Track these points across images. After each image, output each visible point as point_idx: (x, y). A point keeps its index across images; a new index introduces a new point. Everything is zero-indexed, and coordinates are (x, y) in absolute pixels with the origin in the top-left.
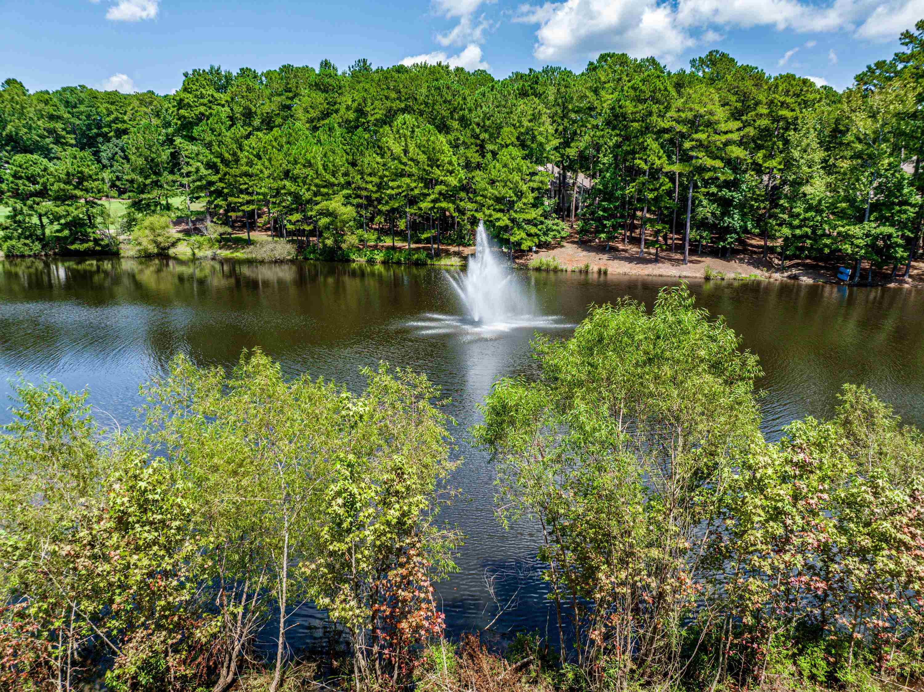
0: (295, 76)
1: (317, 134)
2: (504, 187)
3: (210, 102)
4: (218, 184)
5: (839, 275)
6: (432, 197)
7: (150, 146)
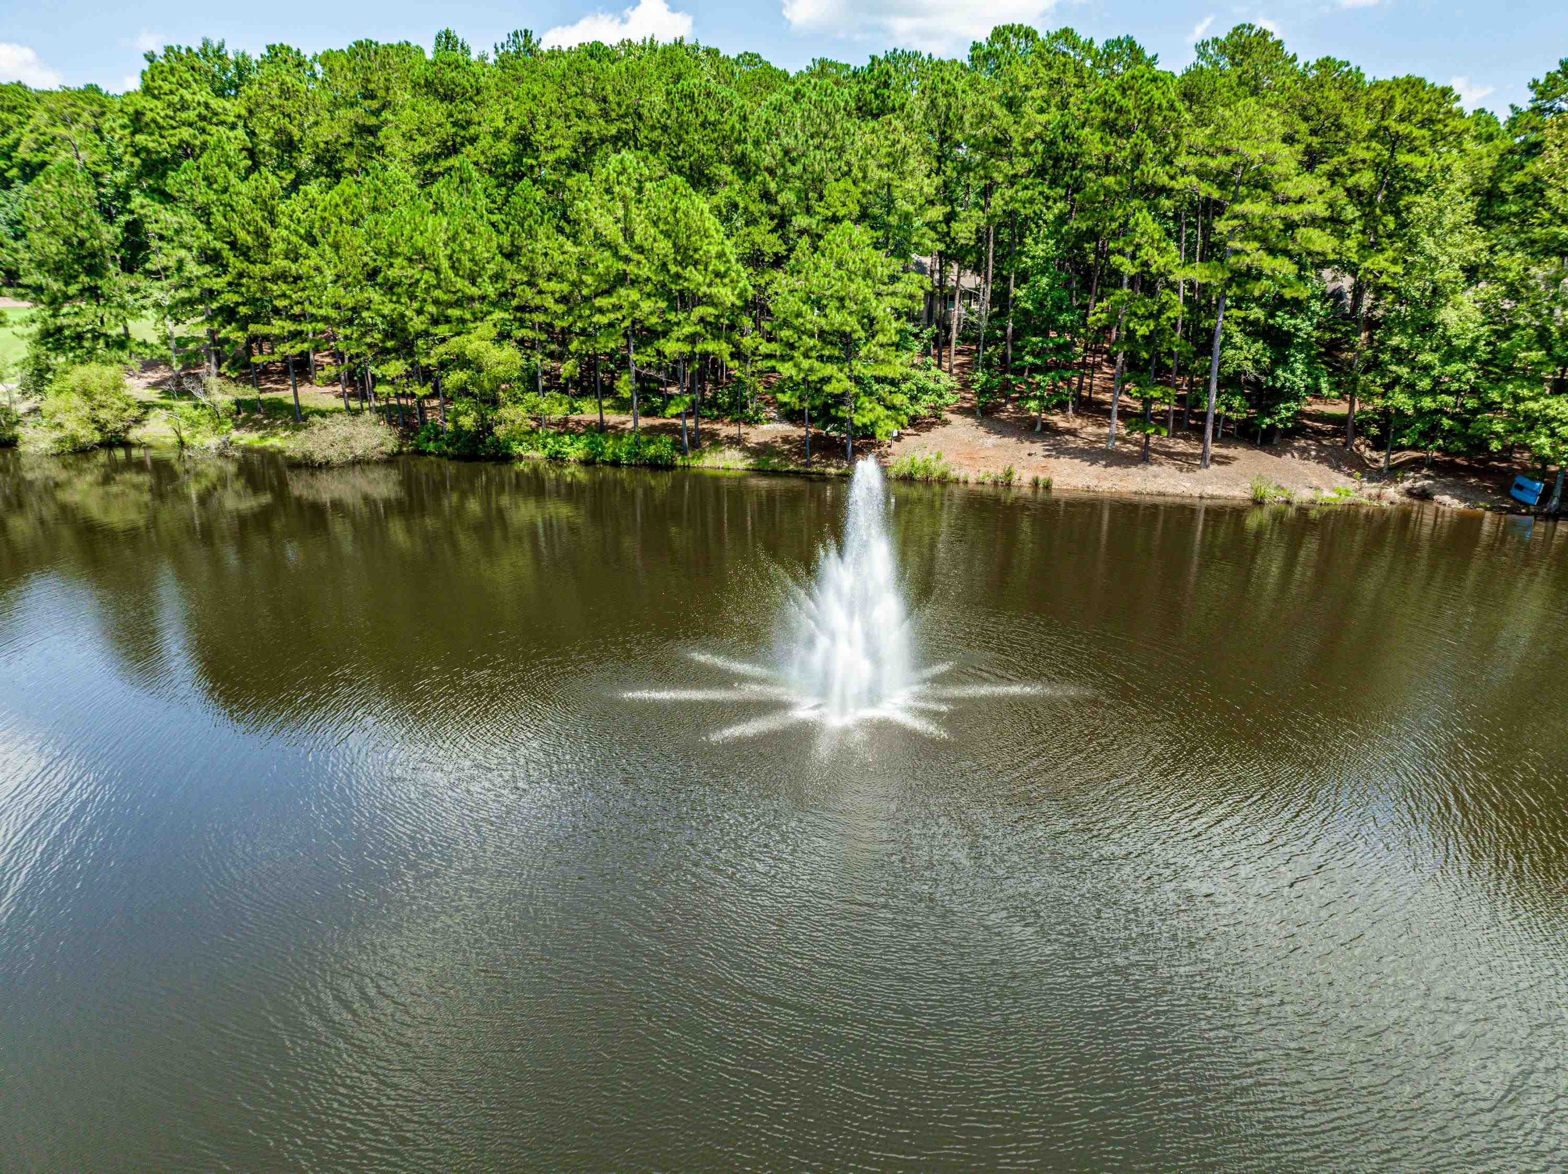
0: (383, 66)
1: (434, 189)
2: (838, 309)
3: (202, 118)
4: (226, 296)
5: (1515, 492)
6: (688, 330)
7: (76, 214)
